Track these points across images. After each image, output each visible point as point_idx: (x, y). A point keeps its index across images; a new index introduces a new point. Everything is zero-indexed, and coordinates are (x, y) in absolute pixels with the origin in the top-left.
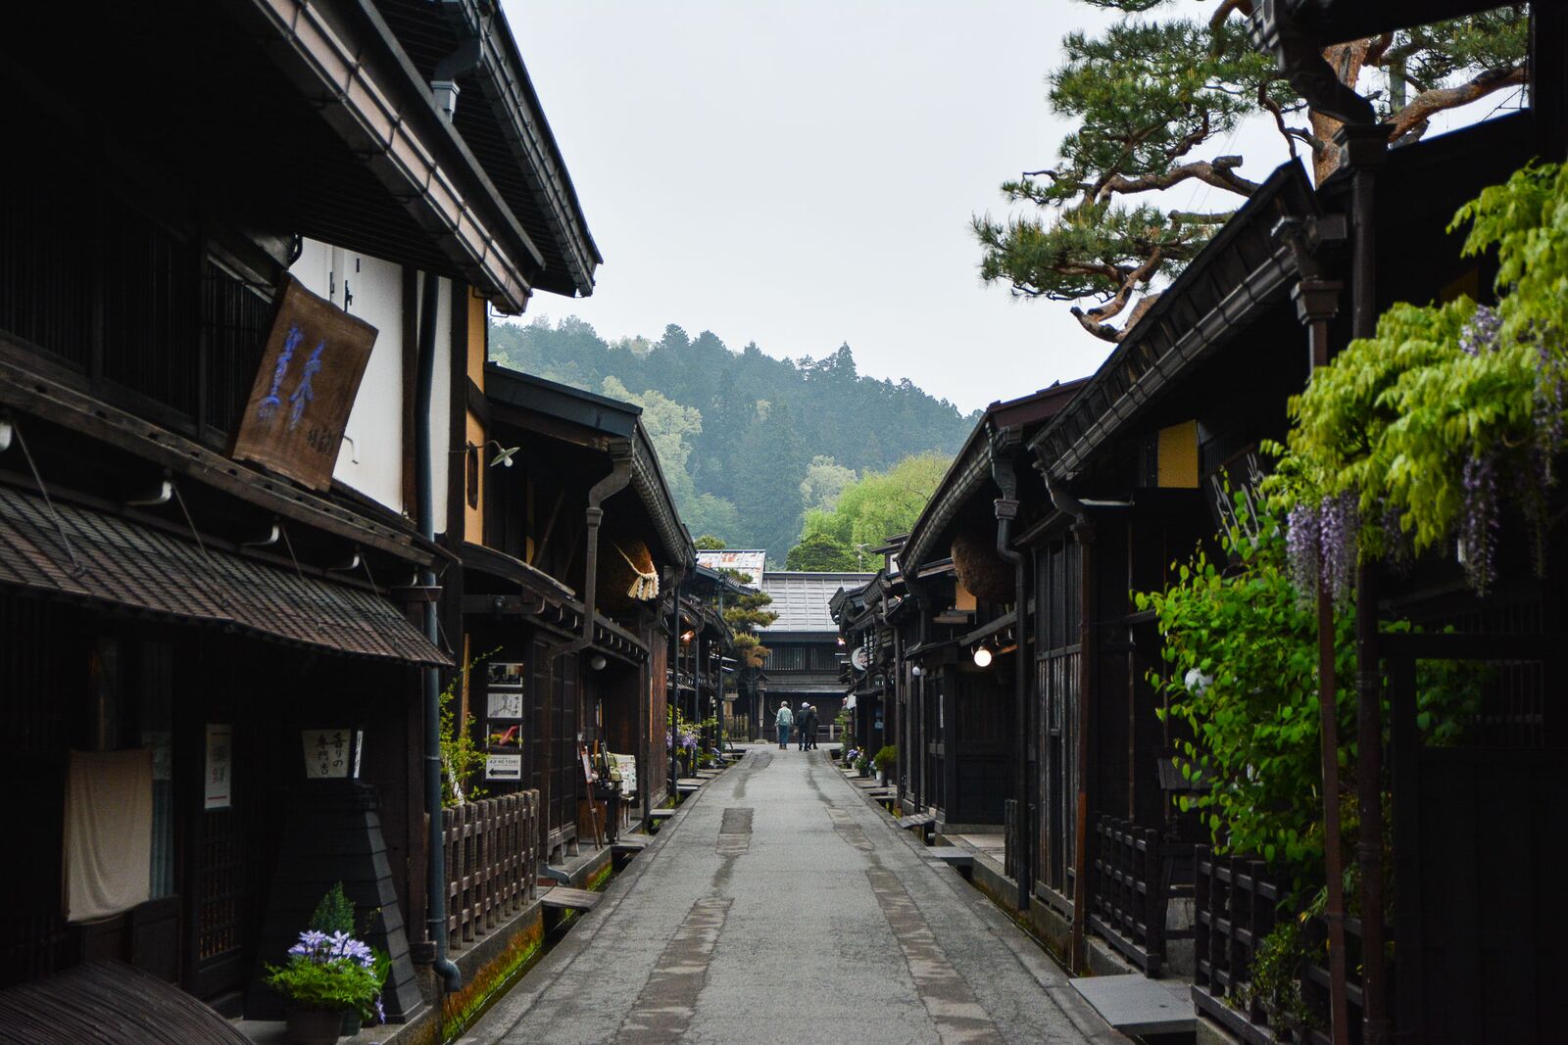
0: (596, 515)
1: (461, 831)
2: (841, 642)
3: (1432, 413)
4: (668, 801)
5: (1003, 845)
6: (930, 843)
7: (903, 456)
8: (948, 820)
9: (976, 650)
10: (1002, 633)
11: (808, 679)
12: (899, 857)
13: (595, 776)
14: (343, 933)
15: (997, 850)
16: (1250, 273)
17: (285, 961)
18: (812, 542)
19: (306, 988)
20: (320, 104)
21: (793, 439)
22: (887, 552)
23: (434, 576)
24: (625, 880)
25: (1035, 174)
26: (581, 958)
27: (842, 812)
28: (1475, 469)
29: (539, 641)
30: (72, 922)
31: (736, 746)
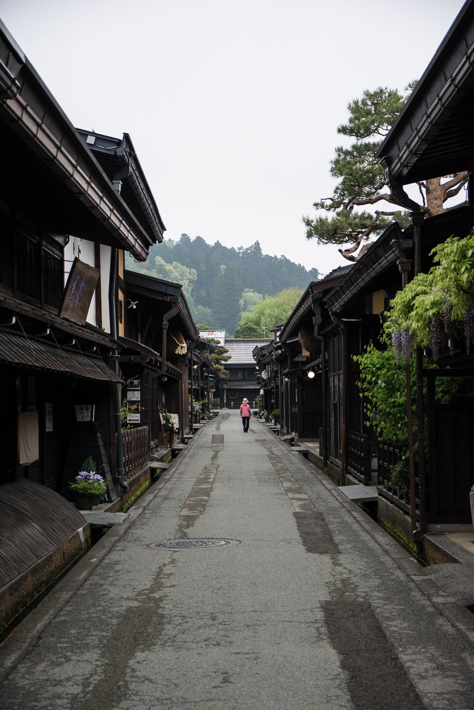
0: (166, 325)
1: (125, 439)
2: (257, 368)
3: (422, 310)
4: (190, 432)
5: (319, 446)
6: (293, 445)
7: (282, 290)
8: (299, 437)
9: (309, 372)
10: (318, 366)
11: (244, 383)
12: (280, 450)
13: (164, 422)
14: (93, 472)
15: (317, 448)
16: (387, 254)
17: (75, 481)
18: (245, 326)
19: (82, 489)
20: (91, 209)
21: (235, 281)
22: (275, 331)
23: (117, 352)
24: (178, 459)
25: (325, 199)
26: (167, 484)
27: (259, 435)
28: (434, 325)
29: (146, 371)
30: (21, 465)
31: (215, 411)
